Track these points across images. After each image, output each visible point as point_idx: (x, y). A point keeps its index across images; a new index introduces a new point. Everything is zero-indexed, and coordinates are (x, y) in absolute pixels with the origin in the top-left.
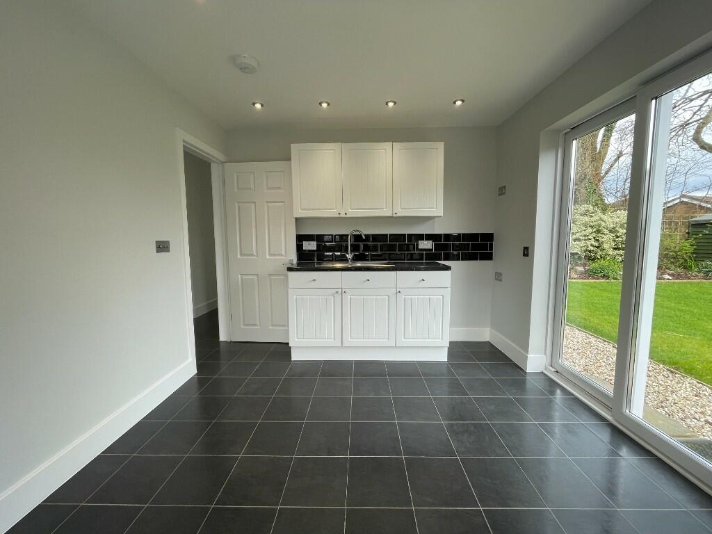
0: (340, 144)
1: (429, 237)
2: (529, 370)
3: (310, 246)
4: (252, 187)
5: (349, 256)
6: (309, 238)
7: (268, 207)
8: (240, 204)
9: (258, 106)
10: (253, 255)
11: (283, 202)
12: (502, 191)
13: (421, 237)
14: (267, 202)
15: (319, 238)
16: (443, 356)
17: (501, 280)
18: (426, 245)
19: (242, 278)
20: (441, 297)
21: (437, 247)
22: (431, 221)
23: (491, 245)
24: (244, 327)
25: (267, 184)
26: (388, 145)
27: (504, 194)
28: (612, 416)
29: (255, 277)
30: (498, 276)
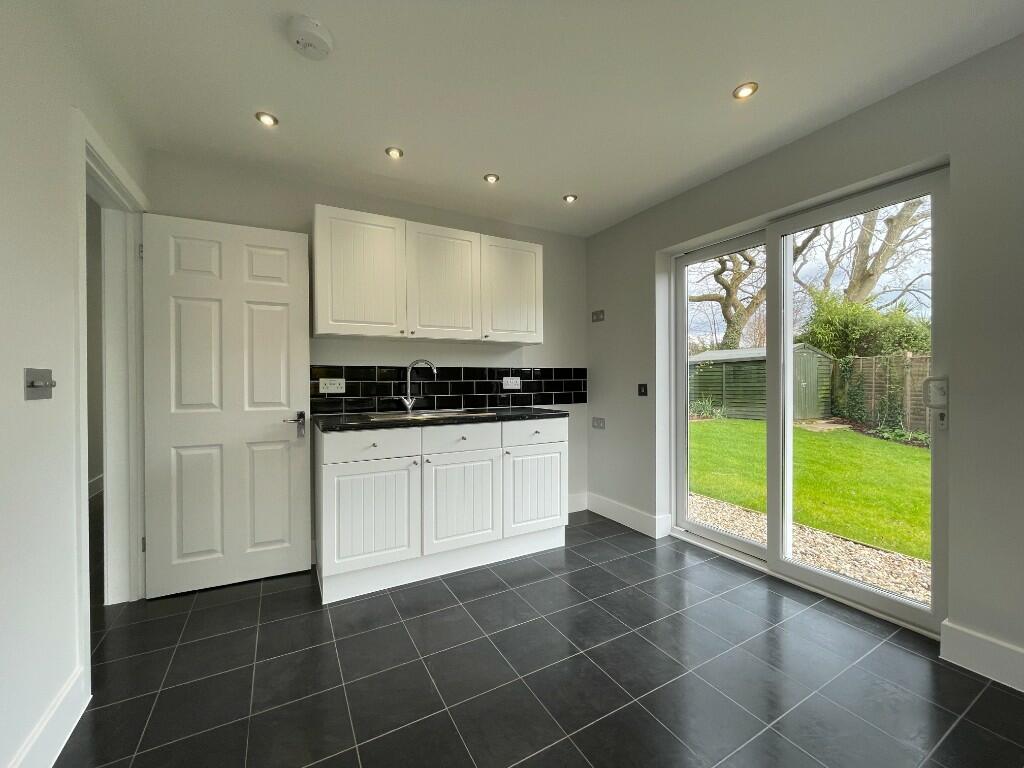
0: (404, 220)
1: (516, 373)
2: (659, 535)
3: (335, 386)
4: (215, 270)
5: (409, 403)
6: (333, 372)
7: (251, 311)
8: (180, 301)
9: (267, 121)
10: (211, 405)
11: (286, 305)
12: (598, 316)
13: (506, 372)
14: (248, 302)
15: (351, 373)
16: (558, 541)
17: (603, 428)
18: (512, 383)
19: (180, 457)
20: (558, 455)
21: (525, 387)
22: (519, 350)
23: (585, 383)
24: (181, 561)
25: (251, 269)
26: (474, 236)
27: (603, 319)
28: (768, 567)
29: (215, 451)
30: (598, 423)
